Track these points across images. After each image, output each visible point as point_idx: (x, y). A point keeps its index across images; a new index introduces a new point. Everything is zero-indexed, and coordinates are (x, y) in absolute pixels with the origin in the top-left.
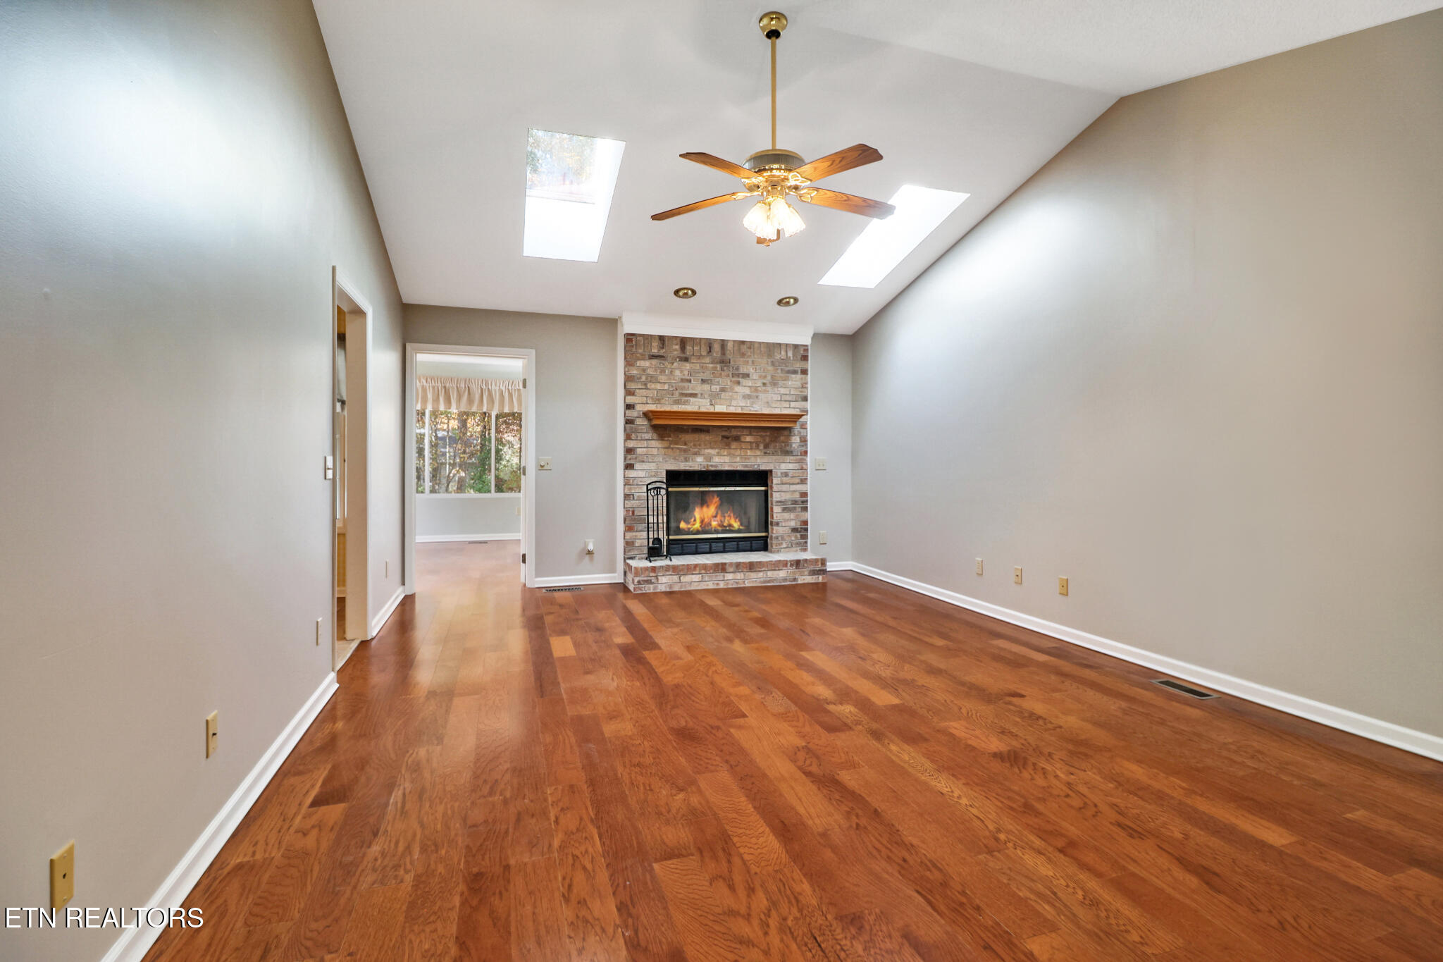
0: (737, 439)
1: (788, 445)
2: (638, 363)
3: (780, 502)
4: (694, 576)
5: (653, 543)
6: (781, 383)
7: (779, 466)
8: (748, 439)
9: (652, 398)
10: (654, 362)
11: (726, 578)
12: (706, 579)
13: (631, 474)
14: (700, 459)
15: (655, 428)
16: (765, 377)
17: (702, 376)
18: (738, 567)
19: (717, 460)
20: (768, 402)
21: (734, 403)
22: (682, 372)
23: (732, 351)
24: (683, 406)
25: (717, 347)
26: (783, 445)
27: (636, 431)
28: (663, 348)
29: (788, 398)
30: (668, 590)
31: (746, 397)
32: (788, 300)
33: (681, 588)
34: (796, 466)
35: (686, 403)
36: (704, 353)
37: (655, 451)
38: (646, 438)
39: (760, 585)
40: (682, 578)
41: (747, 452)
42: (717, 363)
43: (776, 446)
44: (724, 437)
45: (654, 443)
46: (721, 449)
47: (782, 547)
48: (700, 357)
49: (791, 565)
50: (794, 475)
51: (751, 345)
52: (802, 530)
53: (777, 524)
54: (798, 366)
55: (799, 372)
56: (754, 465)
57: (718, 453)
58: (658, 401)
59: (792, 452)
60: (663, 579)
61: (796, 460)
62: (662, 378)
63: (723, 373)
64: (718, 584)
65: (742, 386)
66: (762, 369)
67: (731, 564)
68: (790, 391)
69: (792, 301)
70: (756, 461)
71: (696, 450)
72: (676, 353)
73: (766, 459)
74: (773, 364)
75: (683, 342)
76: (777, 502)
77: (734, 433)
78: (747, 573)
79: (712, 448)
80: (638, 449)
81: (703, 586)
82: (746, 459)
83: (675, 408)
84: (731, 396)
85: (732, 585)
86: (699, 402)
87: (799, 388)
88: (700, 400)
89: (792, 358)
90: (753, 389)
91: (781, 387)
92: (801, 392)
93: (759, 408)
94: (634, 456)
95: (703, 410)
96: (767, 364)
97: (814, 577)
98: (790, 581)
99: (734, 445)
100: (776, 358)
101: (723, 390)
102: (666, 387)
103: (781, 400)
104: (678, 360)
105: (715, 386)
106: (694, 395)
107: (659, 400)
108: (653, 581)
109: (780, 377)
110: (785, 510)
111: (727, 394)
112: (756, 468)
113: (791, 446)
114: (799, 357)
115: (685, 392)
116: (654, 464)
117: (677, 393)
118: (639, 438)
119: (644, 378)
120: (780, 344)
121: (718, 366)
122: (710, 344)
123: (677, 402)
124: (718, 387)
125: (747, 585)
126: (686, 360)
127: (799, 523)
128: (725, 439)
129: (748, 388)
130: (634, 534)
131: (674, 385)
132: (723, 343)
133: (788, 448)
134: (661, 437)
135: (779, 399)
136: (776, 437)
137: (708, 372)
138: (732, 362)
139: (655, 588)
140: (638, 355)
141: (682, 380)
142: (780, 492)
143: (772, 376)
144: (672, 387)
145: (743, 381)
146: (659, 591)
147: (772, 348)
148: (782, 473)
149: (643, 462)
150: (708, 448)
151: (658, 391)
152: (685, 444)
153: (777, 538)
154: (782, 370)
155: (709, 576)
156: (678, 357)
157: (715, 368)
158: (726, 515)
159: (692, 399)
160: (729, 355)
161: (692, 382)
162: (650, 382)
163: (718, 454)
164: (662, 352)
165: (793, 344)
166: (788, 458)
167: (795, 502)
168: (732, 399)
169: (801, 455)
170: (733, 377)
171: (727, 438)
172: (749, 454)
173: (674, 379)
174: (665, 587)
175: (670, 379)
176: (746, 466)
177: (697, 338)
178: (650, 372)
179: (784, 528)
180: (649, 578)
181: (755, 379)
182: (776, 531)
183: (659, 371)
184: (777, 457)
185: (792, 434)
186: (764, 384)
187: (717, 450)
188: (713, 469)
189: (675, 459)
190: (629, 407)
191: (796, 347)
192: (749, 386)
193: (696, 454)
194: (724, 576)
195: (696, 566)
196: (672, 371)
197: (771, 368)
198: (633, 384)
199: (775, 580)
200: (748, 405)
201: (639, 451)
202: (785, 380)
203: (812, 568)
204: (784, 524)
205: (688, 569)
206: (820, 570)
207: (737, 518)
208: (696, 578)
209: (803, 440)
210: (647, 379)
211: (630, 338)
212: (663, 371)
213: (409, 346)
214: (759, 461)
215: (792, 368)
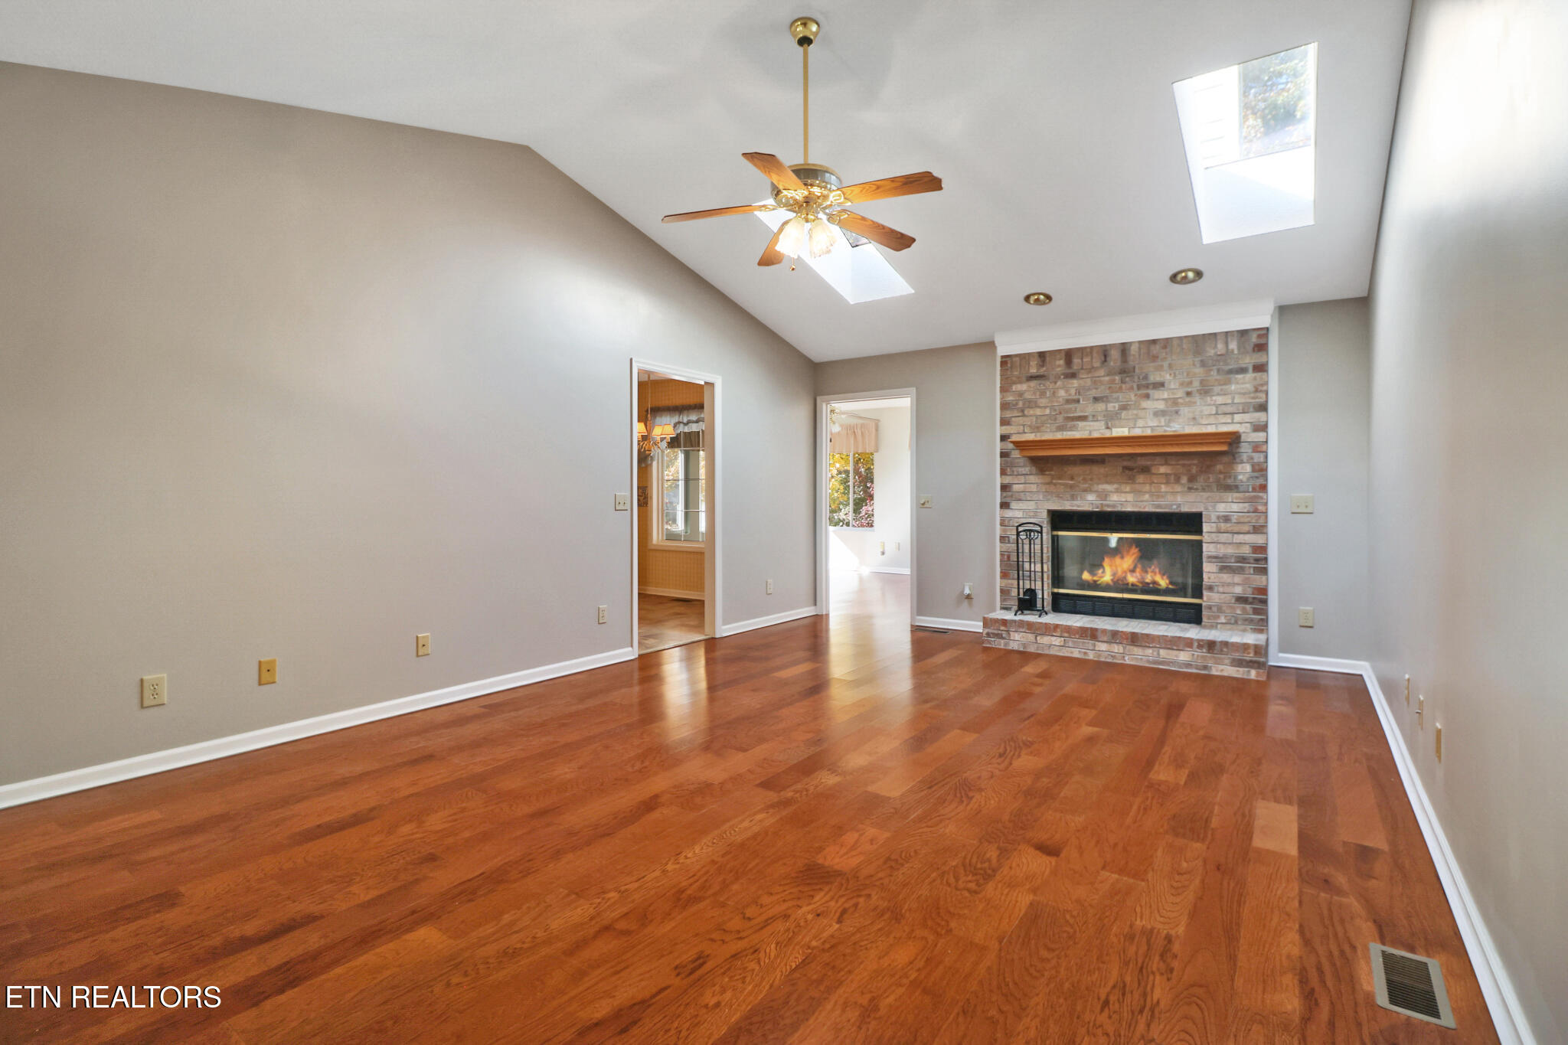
0: (1145, 470)
1: (1230, 477)
2: (1014, 388)
3: (1216, 557)
4: (1054, 638)
5: (1024, 594)
6: (1217, 389)
7: (1214, 507)
8: (1163, 470)
9: (1030, 426)
10: (1033, 384)
11: (1097, 648)
12: (1070, 644)
13: (1008, 513)
14: (1091, 497)
15: (1034, 460)
16: (1191, 383)
17: (1094, 393)
18: (1115, 636)
19: (1115, 498)
20: (1194, 419)
21: (1140, 423)
22: (1067, 391)
23: (1137, 356)
24: (1069, 433)
25: (1115, 354)
26: (1222, 476)
27: (1012, 465)
28: (1043, 366)
29: (1229, 409)
30: (1022, 649)
31: (1158, 414)
32: (1183, 274)
33: (1037, 649)
34: (1246, 506)
35: (1071, 429)
36: (1097, 364)
37: (1034, 488)
38: (1024, 472)
39: (1147, 665)
40: (1038, 638)
41: (1161, 488)
42: (1115, 374)
43: (1209, 478)
44: (1125, 468)
45: (1032, 479)
46: (1120, 483)
47: (1219, 621)
48: (1092, 369)
49: (1200, 646)
50: (1242, 520)
51: (1166, 343)
52: (1256, 603)
53: (1210, 588)
54: (1249, 360)
55: (1251, 369)
56: (1172, 505)
57: (1117, 489)
58: (1036, 429)
59: (1237, 487)
60: (1016, 636)
61: (1241, 499)
62: (1043, 402)
63: (1124, 386)
64: (1085, 653)
65: (1154, 400)
66: (1185, 374)
67: (1104, 631)
68: (1233, 399)
69: (1191, 275)
70: (1178, 500)
71: (1087, 485)
72: (1059, 369)
73: (1192, 497)
74: (1203, 364)
75: (1069, 355)
76: (1209, 557)
77: (1142, 462)
78: (1128, 647)
79: (1107, 483)
80: (1014, 486)
81: (1065, 653)
82: (1158, 496)
83: (1059, 436)
84: (1136, 415)
85: (1106, 658)
86: (1090, 426)
87: (1250, 393)
88: (1092, 423)
89: (1236, 352)
90: (1170, 403)
91: (1218, 394)
92: (1253, 398)
93: (1180, 426)
94: (1010, 494)
95: (1096, 435)
96: (1194, 365)
97: (1241, 669)
98: (1197, 669)
99: (1141, 478)
100: (1209, 354)
101: (1124, 408)
102: (1047, 411)
103: (1217, 414)
104: (1062, 377)
105: (1112, 404)
106: (1083, 418)
107: (1038, 428)
108: (1004, 635)
109: (1216, 380)
110: (1223, 569)
111: (1130, 412)
112: (1174, 509)
113: (1235, 478)
114: (1249, 348)
115: (1072, 415)
116: (1033, 503)
117: (1060, 418)
118: (1015, 473)
119: (1020, 404)
120: (1215, 334)
121: (1117, 378)
122: (1104, 351)
123: (1061, 428)
124: (1117, 405)
125: (1128, 662)
126: (1073, 376)
127: (1250, 591)
128: (1127, 472)
129: (1163, 402)
130: (1010, 581)
131: (1057, 408)
132: (1124, 348)
133: (1230, 482)
134: (1042, 471)
135: (1214, 412)
136: (1209, 467)
137: (1103, 387)
138: (1137, 370)
139: (1006, 645)
140: (1014, 379)
141: (1068, 401)
142: (1213, 542)
143: (1202, 382)
144: (1055, 410)
145: (1155, 394)
146: (1010, 648)
147: (1198, 343)
148: (1218, 517)
149: (1020, 500)
150: (1102, 484)
151: (1037, 417)
152: (1072, 479)
153: (1210, 608)
154: (1218, 370)
155: (1073, 642)
156: (1063, 374)
157: (1113, 381)
158: (1149, 570)
159: (1081, 424)
160: (1132, 361)
161: (1081, 402)
162: (1029, 407)
163: (1117, 491)
164: (1042, 371)
165: (1238, 331)
166: (1230, 496)
167: (1242, 559)
168: (1137, 418)
169: (1254, 490)
170: (1139, 389)
171: (1130, 469)
172: (1163, 490)
173: (1057, 402)
174: (1019, 645)
175: (1053, 402)
176: (1159, 506)
177: (1086, 348)
178: (1028, 396)
179: (1223, 596)
180: (1000, 632)
181: (1174, 387)
182: (1208, 598)
183: (1038, 393)
184: (1209, 494)
185: (1238, 460)
186: (1189, 394)
187: (1115, 486)
188: (1109, 509)
189: (1058, 496)
190: (1004, 438)
191: (1243, 333)
192: (1163, 399)
193: (1085, 490)
194: (1094, 645)
195: (1057, 626)
196: (1054, 392)
197: (1199, 370)
198: (1008, 412)
199: (1173, 663)
200: (1163, 424)
201: (1016, 488)
202: (1224, 384)
203: (1237, 655)
204: (1221, 590)
205: (1046, 628)
206: (1251, 661)
207: (1164, 575)
208: (1057, 641)
209: (1257, 467)
210: (1024, 404)
211: (1006, 360)
212: (1043, 394)
213: (819, 399)
214: (1179, 499)
215: (1236, 366)
